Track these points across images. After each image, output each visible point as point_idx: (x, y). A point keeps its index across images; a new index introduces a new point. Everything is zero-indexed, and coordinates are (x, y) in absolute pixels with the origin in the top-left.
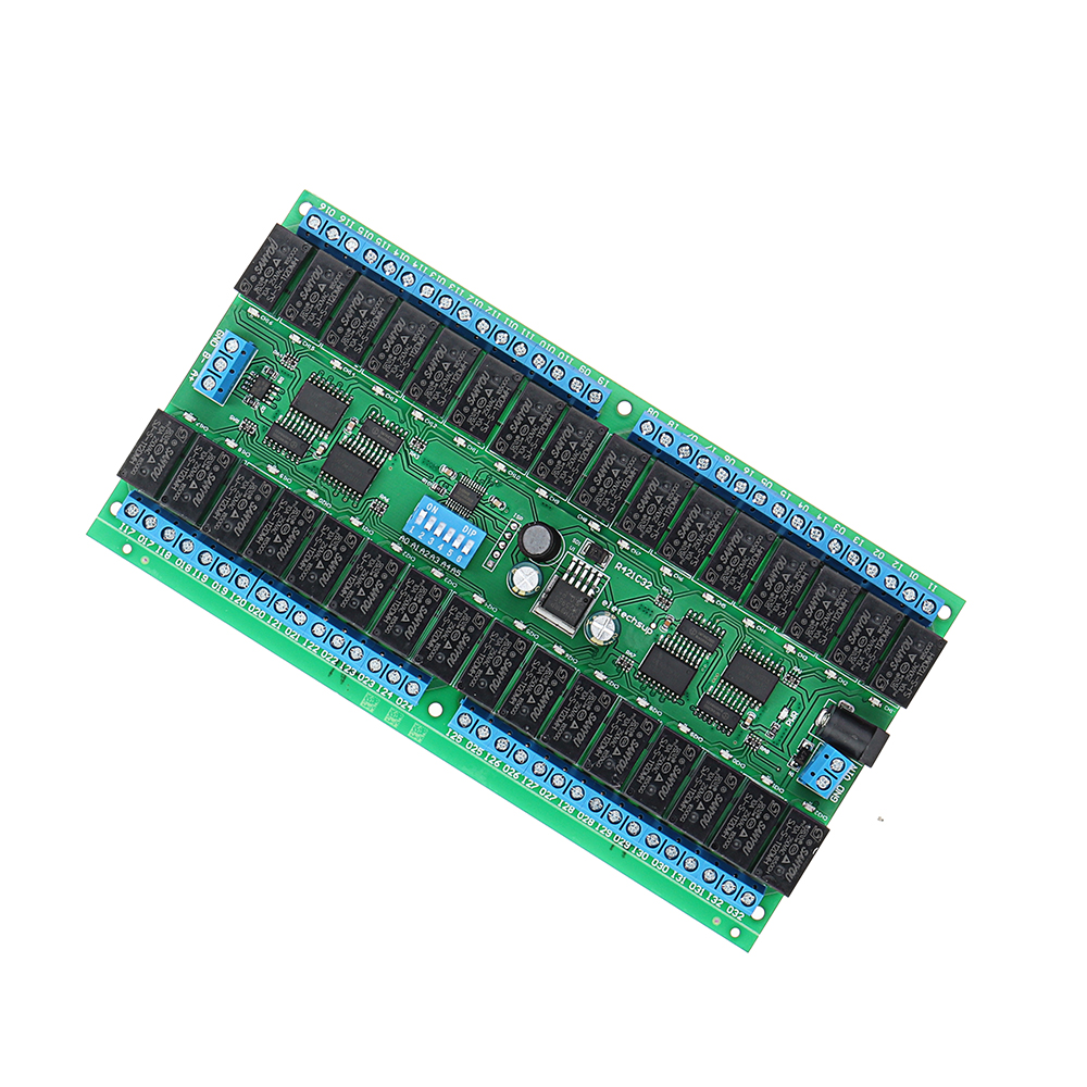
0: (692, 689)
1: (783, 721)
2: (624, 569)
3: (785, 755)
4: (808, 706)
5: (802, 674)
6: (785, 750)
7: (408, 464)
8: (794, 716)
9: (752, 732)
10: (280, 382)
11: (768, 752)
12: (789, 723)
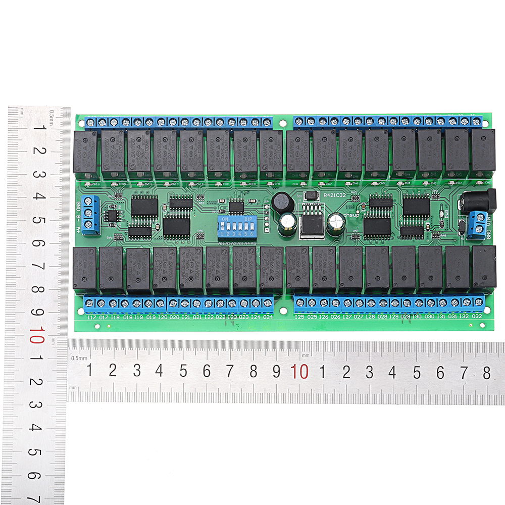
0: (393, 229)
1: (443, 217)
2: (329, 195)
3: (454, 232)
4: (450, 204)
5: (438, 192)
6: (453, 230)
7: (201, 209)
8: (447, 212)
9: (432, 231)
10: (119, 208)
11: (445, 235)
12: (446, 217)
